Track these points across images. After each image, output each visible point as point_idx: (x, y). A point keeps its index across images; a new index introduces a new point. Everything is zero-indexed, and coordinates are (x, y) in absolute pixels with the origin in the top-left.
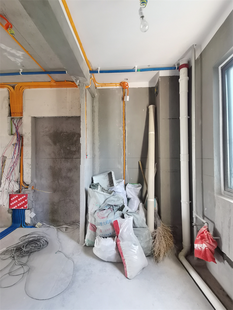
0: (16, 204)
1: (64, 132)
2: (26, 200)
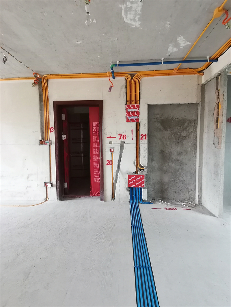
0: (134, 183)
1: (175, 119)
2: (143, 180)
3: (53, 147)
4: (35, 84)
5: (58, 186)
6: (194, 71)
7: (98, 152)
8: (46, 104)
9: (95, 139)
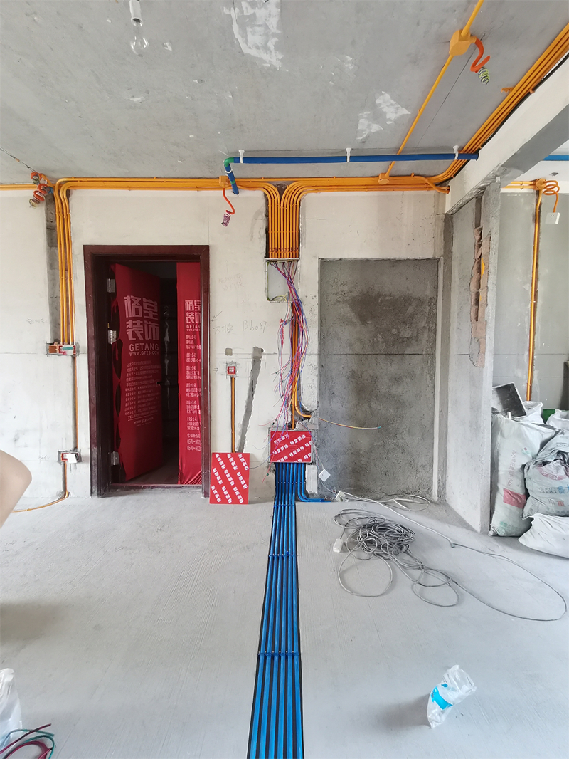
0: (286, 452)
1: (386, 295)
2: (307, 445)
3: (83, 362)
4: (36, 201)
5: (93, 461)
6: (426, 181)
7: (197, 375)
8: (65, 252)
9: (192, 342)
